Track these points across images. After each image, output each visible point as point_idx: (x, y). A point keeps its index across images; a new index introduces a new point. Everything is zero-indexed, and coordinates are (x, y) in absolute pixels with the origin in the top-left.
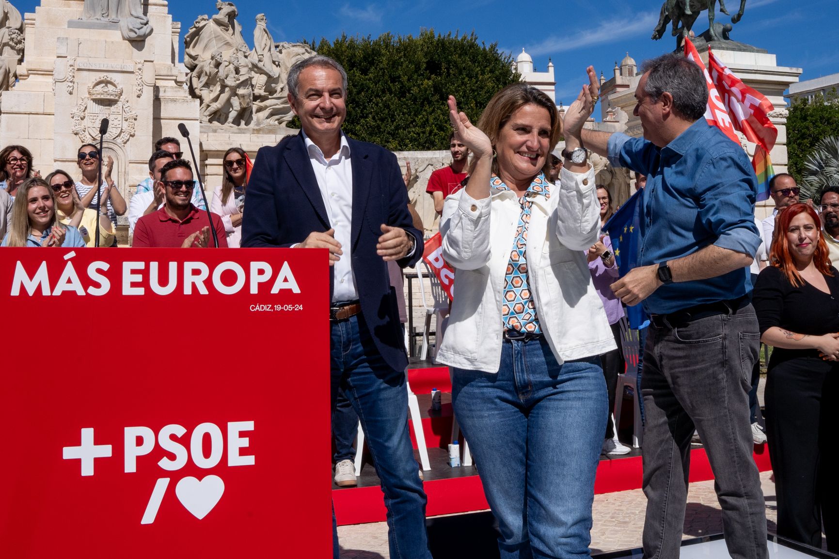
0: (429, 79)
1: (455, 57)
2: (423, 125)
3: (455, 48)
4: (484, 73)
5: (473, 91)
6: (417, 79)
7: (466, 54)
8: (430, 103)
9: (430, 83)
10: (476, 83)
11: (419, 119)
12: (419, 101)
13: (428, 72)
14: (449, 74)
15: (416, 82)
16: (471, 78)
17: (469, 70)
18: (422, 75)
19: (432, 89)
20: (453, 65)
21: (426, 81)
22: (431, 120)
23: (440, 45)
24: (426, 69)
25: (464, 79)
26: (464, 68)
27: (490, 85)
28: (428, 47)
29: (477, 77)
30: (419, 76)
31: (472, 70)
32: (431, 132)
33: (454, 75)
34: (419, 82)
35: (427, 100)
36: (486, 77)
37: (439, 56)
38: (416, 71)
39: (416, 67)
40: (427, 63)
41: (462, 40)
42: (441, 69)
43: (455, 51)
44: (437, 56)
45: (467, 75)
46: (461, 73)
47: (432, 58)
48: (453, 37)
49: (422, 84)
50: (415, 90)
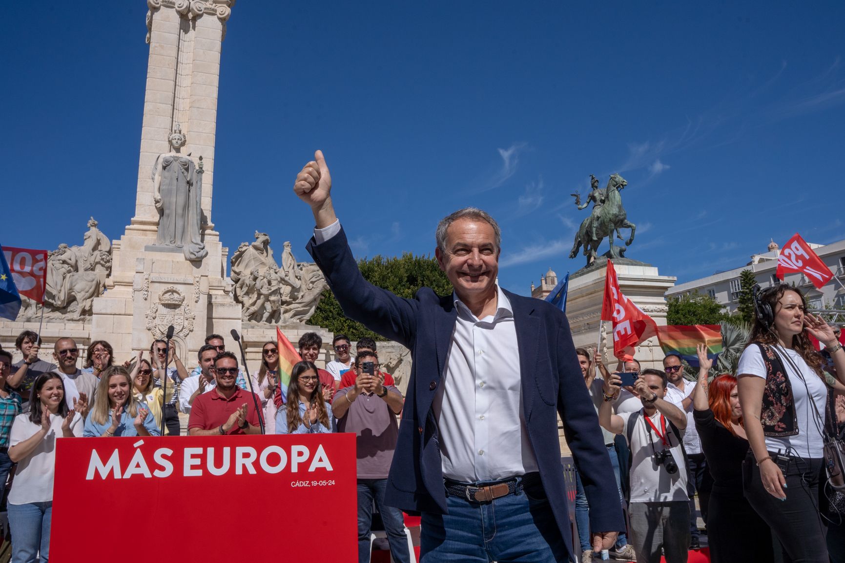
0: (409, 288)
1: (428, 273)
3: (428, 266)
4: (449, 284)
6: (400, 289)
7: (436, 270)
9: (410, 291)
10: (443, 291)
13: (408, 283)
14: (423, 285)
15: (400, 291)
16: (439, 287)
17: (438, 282)
18: (404, 285)
19: (411, 296)
20: (426, 279)
21: (407, 290)
23: (417, 264)
24: (407, 282)
25: (434, 288)
26: (434, 281)
28: (408, 266)
29: (443, 287)
30: (402, 286)
31: (440, 282)
33: (427, 285)
34: (402, 291)
37: (416, 272)
38: (400, 283)
39: (399, 280)
40: (408, 277)
41: (433, 260)
42: (417, 281)
43: (428, 268)
44: (414, 272)
45: (436, 285)
46: (432, 284)
47: (411, 273)
48: (426, 258)
49: (404, 292)
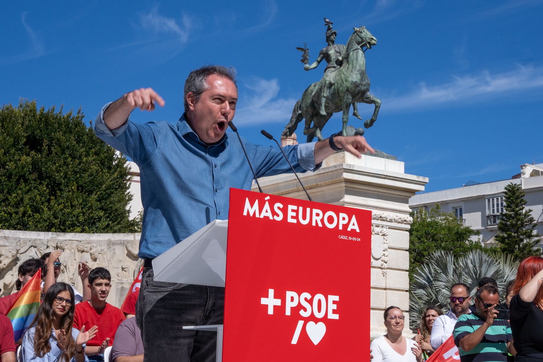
0: (28, 155)
1: (59, 135)
2: (17, 205)
3: (60, 125)
4: (89, 155)
5: (76, 173)
6: (14, 154)
7: (71, 133)
8: (26, 181)
9: (29, 159)
10: (79, 164)
11: (13, 198)
12: (14, 179)
13: (28, 147)
14: (50, 152)
15: (13, 157)
16: (74, 158)
17: (73, 150)
18: (21, 150)
19: (31, 167)
20: (56, 143)
21: (25, 156)
22: (26, 201)
23: (43, 119)
24: (25, 144)
25: (66, 158)
26: (68, 148)
27: (94, 168)
28: (30, 121)
29: (80, 158)
30: (17, 150)
31: (76, 150)
32: (24, 214)
33: (56, 154)
34: (17, 157)
35: (23, 178)
36: (90, 159)
37: (41, 131)
38: (14, 145)
39: (14, 140)
40: (28, 138)
41: (68, 116)
42: (42, 146)
43: (59, 128)
44: (39, 131)
45: (70, 155)
46: (63, 152)
47: (33, 133)
48: (56, 112)
49: (20, 160)
50: (11, 166)
